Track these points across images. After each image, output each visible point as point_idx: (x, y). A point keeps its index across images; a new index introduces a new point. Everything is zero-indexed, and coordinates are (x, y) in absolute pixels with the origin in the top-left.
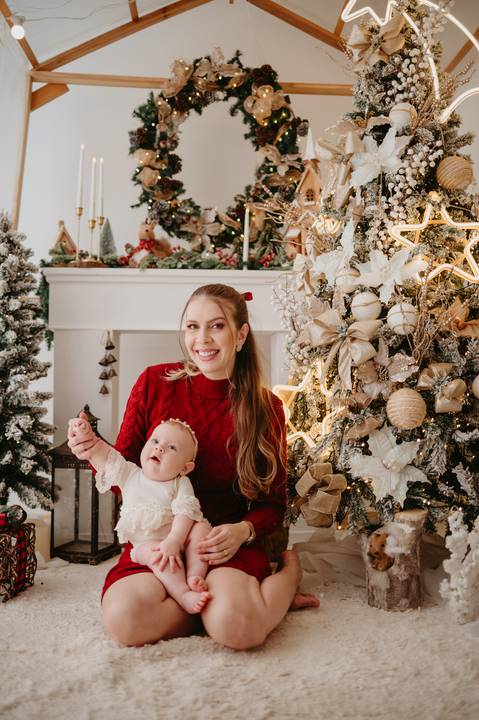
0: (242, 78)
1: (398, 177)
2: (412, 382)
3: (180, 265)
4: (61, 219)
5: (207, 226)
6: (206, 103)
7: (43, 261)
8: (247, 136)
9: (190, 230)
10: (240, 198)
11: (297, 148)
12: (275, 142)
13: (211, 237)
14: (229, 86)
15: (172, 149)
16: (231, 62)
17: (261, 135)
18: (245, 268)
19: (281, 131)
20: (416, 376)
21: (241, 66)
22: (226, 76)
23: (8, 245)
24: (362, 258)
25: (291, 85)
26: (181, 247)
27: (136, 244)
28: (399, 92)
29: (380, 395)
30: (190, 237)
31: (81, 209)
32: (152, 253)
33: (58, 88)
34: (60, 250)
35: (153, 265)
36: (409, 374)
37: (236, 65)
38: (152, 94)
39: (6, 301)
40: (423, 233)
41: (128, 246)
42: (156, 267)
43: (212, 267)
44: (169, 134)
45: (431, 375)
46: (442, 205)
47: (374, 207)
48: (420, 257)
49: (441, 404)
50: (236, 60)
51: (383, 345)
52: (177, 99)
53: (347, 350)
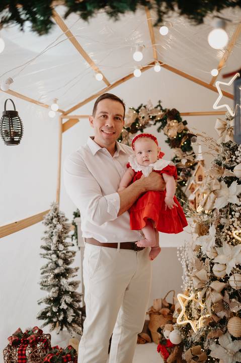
0: (162, 115)
1: (237, 209)
2: (240, 313)
8: (166, 142)
11: (191, 148)
12: (180, 146)
14: (156, 119)
16: (156, 107)
17: (173, 143)
19: (183, 140)
21: (161, 109)
22: (155, 115)
23: (57, 219)
24: (219, 244)
29: (225, 317)
36: (238, 309)
37: (159, 108)
39: (57, 245)
50: (160, 105)
51: (226, 294)
52: (131, 128)
53: (209, 294)
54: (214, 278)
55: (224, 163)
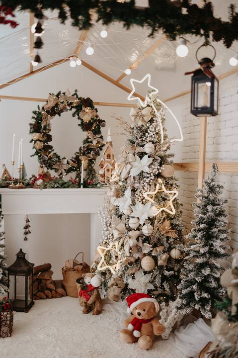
0: (78, 102)
1: (147, 175)
2: (149, 254)
3: (56, 186)
5: (63, 166)
6: (63, 112)
9: (56, 167)
10: (77, 154)
11: (100, 132)
12: (92, 130)
13: (65, 170)
14: (72, 105)
15: (49, 133)
16: (73, 95)
17: (85, 126)
18: (82, 187)
19: (94, 125)
20: (151, 251)
21: (77, 96)
22: (71, 102)
24: (134, 204)
27: (37, 176)
29: (139, 257)
30: (57, 170)
31: (14, 162)
32: (44, 181)
34: (4, 179)
35: (45, 187)
36: (149, 251)
37: (75, 96)
38: (39, 106)
40: (156, 195)
41: (33, 176)
42: (46, 188)
43: (68, 187)
44: (47, 128)
45: (157, 251)
46: (163, 184)
47: (138, 185)
49: (160, 262)
50: (76, 94)
51: (140, 240)
52: (50, 111)
53: (127, 241)
54: (129, 229)
55: (137, 141)
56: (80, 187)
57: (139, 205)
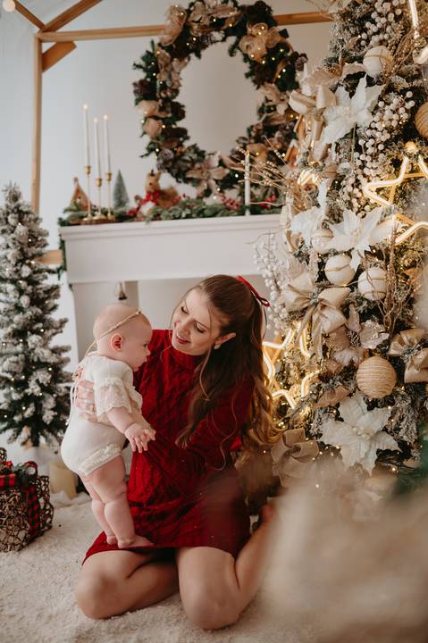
0: (236, 17)
1: (369, 133)
2: (382, 350)
3: (184, 215)
4: (76, 175)
5: (211, 171)
6: (205, 47)
7: (60, 219)
8: (247, 75)
9: (195, 176)
10: (242, 140)
11: (297, 83)
13: (217, 181)
14: (225, 27)
15: (174, 97)
16: (226, 2)
17: (260, 73)
18: (248, 212)
19: (279, 69)
20: (388, 343)
21: (236, 4)
22: (221, 17)
23: (17, 215)
24: (337, 217)
25: (290, 16)
26: (187, 195)
27: (143, 195)
28: (374, 34)
29: (352, 362)
30: (196, 182)
31: (89, 168)
32: (157, 204)
33: (66, 46)
34: (75, 208)
35: (157, 217)
36: (379, 342)
37: (230, 4)
38: (152, 42)
39: (19, 268)
40: (400, 188)
41: (137, 198)
42: (160, 219)
43: (215, 213)
44: (168, 84)
45: (402, 343)
46: (420, 157)
47: (345, 165)
48: (394, 217)
49: (410, 374)
51: (353, 312)
52: (174, 46)
53: (318, 319)
56: (243, 214)
57: (351, 218)
